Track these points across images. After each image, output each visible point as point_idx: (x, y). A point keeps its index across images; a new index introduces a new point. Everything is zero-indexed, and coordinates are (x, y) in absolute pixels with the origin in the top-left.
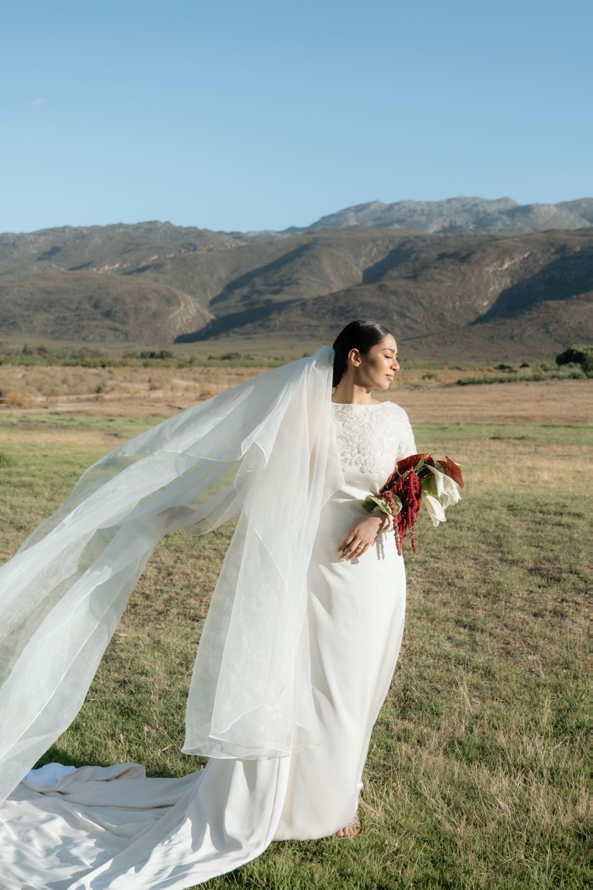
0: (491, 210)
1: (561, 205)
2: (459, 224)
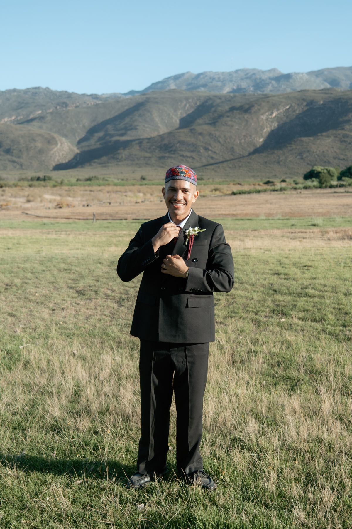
0: (264, 77)
1: (310, 73)
2: (243, 87)
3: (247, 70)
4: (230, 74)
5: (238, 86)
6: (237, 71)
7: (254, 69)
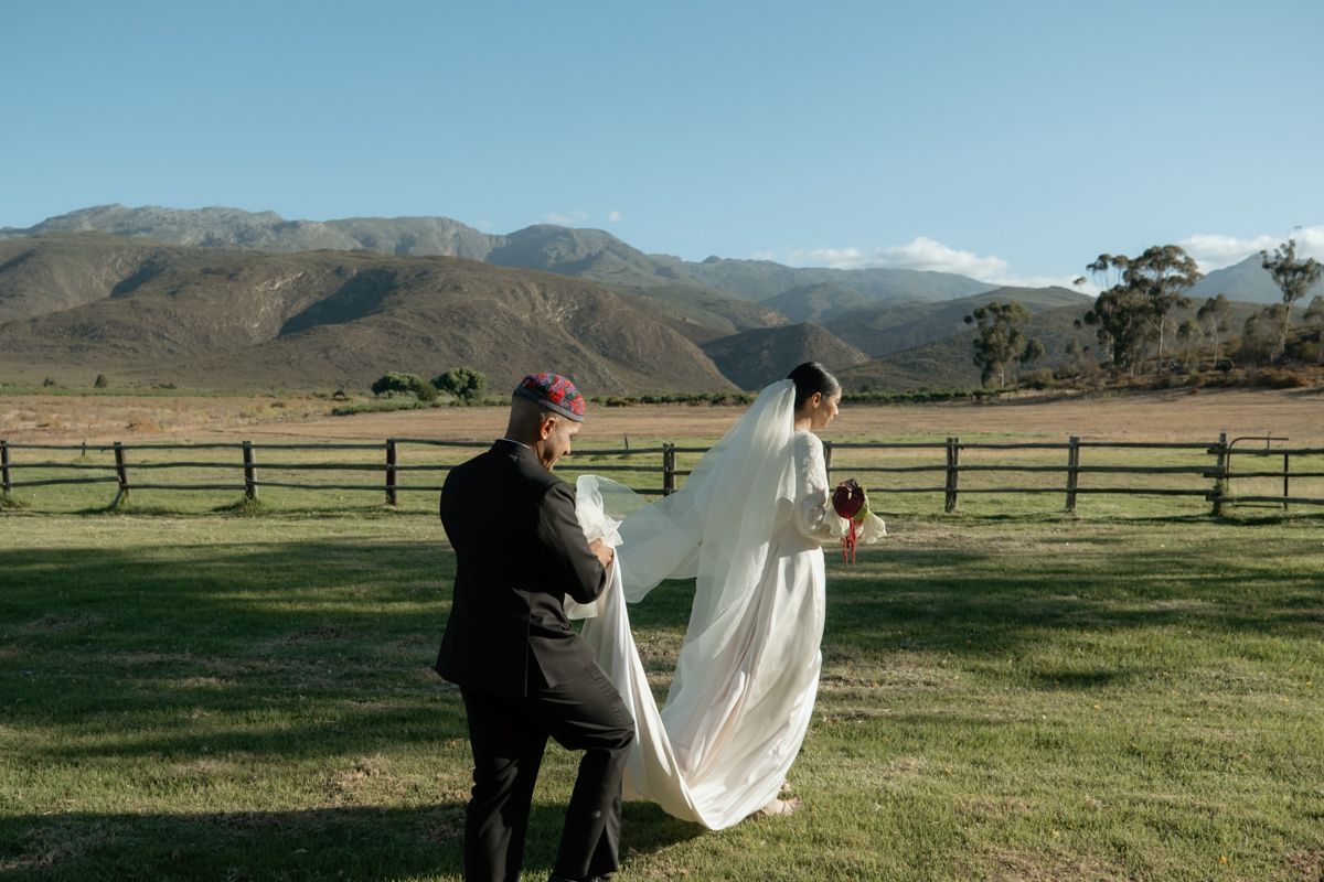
0: (253, 223)
1: (327, 224)
2: (216, 236)
3: (223, 209)
4: (193, 214)
5: (207, 234)
6: (205, 210)
7: (235, 210)
